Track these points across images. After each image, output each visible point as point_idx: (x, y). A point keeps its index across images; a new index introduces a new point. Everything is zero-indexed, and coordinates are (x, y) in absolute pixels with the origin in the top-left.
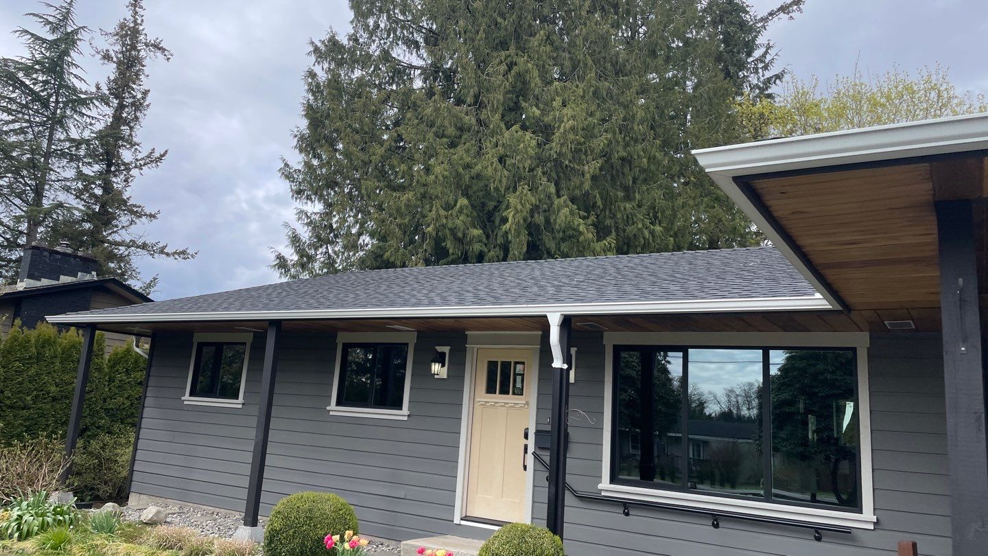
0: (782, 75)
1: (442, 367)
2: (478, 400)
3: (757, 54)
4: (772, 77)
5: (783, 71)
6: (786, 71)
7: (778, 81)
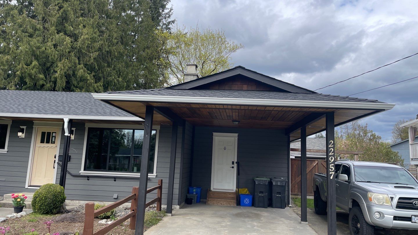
1: (22, 134)
2: (37, 145)
4: (171, 21)
5: (175, 20)
7: (173, 24)
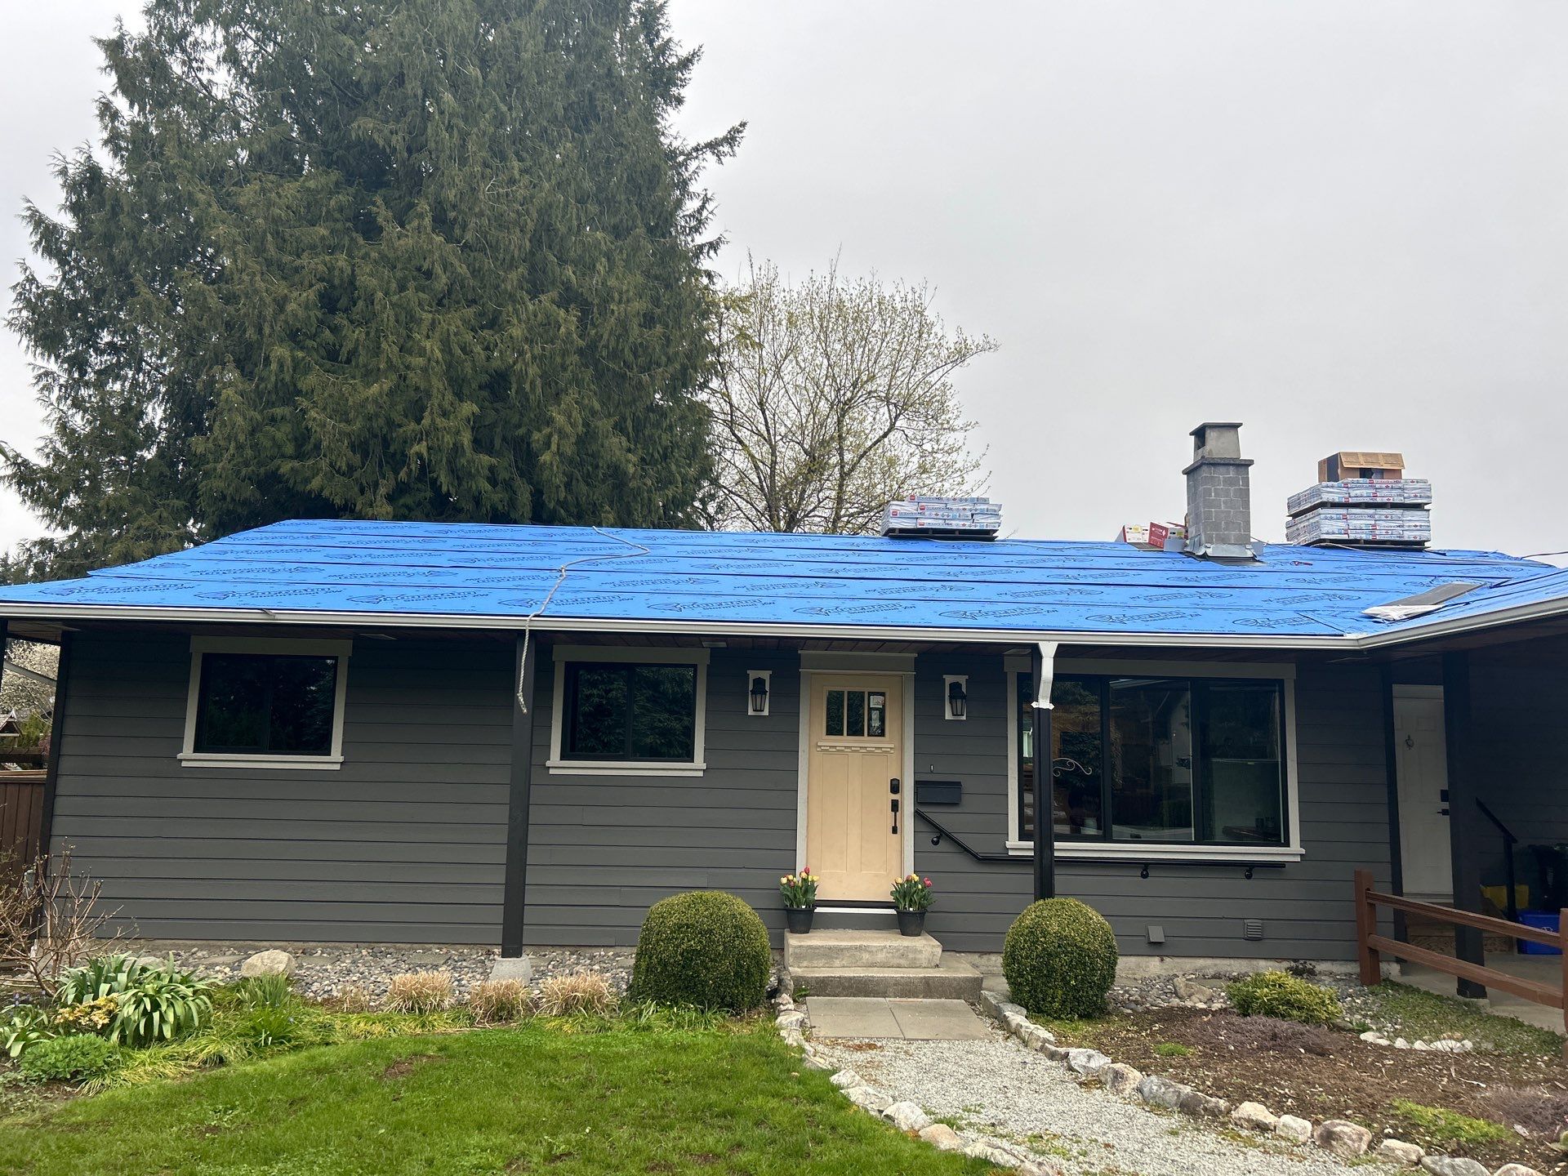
0: (718, 244)
2: (819, 744)
3: (691, 206)
4: (704, 245)
5: (719, 238)
6: (723, 239)
7: (712, 253)
